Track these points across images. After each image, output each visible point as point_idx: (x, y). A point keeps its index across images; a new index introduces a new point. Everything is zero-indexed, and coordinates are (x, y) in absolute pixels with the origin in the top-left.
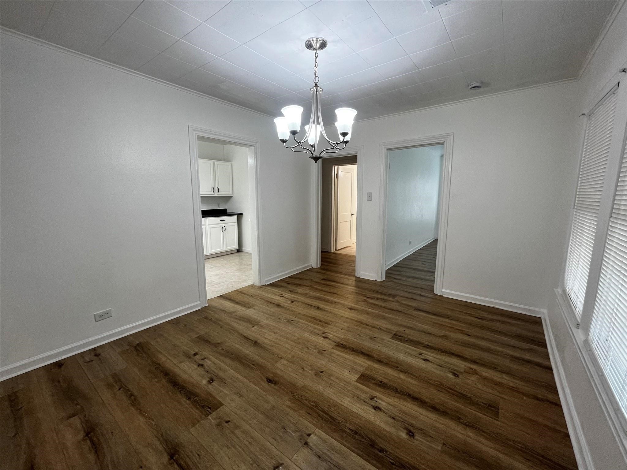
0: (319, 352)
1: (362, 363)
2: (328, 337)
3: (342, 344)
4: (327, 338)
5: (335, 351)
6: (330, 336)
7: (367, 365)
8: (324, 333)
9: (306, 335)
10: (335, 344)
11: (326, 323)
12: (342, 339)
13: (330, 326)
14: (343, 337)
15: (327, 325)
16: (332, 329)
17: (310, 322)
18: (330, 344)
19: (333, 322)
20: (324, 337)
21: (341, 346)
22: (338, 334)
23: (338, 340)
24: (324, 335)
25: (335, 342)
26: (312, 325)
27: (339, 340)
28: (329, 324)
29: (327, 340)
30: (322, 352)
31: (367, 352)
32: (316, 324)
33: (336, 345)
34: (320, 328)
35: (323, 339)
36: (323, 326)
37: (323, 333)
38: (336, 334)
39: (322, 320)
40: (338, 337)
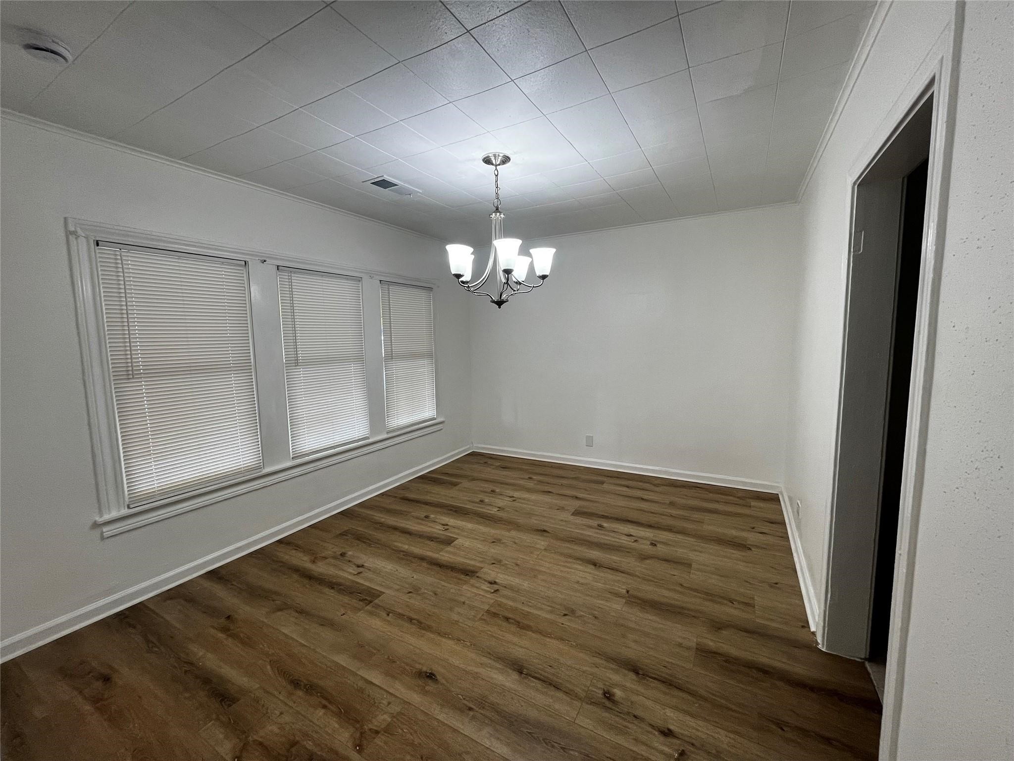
0: (500, 561)
1: (445, 555)
2: (489, 585)
3: (467, 575)
4: (491, 583)
5: (478, 565)
6: (486, 586)
7: (441, 553)
8: (496, 591)
9: (526, 585)
10: (477, 575)
11: (495, 615)
12: (466, 582)
13: (486, 607)
14: (464, 587)
15: (492, 610)
16: (483, 602)
17: (527, 615)
18: (485, 573)
19: (481, 619)
20: (495, 583)
21: (469, 573)
22: (473, 593)
23: (473, 581)
24: (496, 587)
25: (478, 577)
26: (520, 606)
27: (471, 580)
28: (488, 612)
29: (490, 579)
30: (496, 562)
31: (435, 567)
32: (514, 610)
33: (477, 572)
34: (504, 601)
35: (497, 581)
36: (499, 605)
37: (498, 590)
38: (475, 590)
39: (505, 624)
40: (473, 586)
